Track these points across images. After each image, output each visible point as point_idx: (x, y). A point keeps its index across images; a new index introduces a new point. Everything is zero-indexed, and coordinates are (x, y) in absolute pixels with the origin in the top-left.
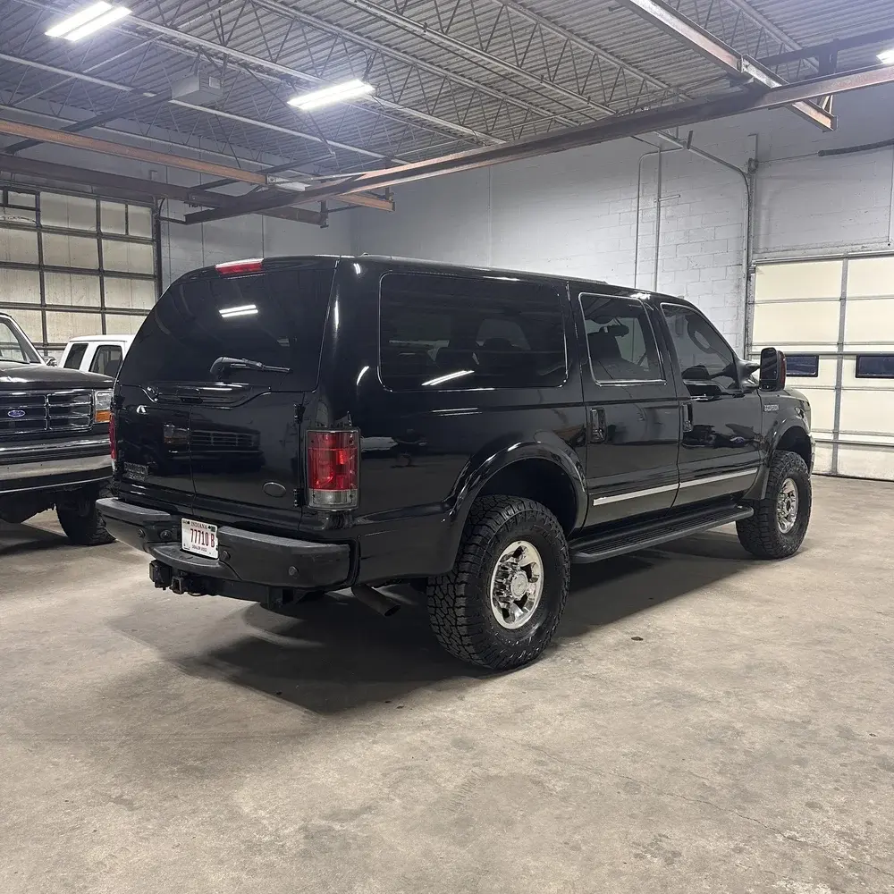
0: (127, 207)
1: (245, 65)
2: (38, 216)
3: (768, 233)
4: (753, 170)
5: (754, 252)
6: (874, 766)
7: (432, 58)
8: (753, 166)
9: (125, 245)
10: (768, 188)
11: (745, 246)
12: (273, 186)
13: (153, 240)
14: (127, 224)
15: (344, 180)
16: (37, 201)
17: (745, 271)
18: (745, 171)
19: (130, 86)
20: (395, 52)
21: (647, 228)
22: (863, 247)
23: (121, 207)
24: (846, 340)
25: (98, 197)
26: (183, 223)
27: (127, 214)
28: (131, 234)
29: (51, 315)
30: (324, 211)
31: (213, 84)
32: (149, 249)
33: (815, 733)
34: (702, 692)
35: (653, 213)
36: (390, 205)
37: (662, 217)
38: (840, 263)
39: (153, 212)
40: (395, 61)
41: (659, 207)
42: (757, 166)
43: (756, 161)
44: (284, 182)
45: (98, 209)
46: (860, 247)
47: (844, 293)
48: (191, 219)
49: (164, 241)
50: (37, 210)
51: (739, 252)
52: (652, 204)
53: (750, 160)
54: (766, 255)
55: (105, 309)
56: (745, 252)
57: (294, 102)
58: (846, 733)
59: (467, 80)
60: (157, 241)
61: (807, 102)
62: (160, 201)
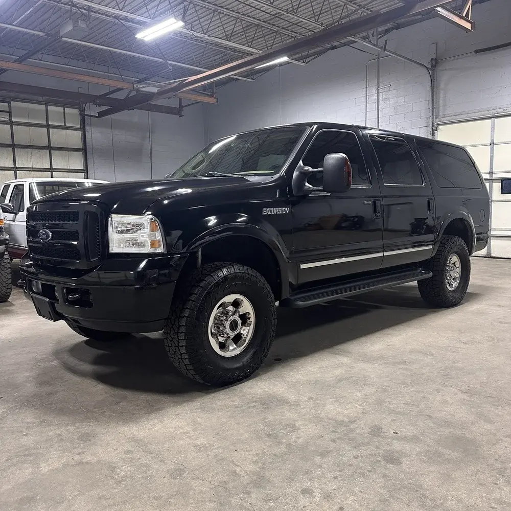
0: (64, 109)
1: (117, 17)
2: (10, 117)
3: (444, 106)
4: (434, 65)
5: (436, 118)
6: (379, 459)
7: (227, 5)
8: (434, 63)
9: (64, 132)
10: (444, 77)
11: (431, 114)
12: (138, 90)
13: (81, 128)
14: (65, 119)
15: (177, 83)
16: (10, 107)
17: (431, 130)
18: (429, 67)
19: (44, 32)
20: (209, 4)
21: (372, 106)
22: (504, 110)
23: (61, 109)
24: (494, 170)
25: (46, 104)
26: (97, 117)
27: (64, 113)
28: (67, 125)
29: (20, 173)
30: (181, 107)
31: (82, 25)
32: (78, 134)
33: (352, 430)
34: (292, 397)
35: (375, 97)
36: (215, 100)
37: (380, 99)
38: (490, 120)
39: (80, 111)
40: (205, 9)
41: (378, 93)
42: (436, 63)
43: (436, 59)
44: (143, 87)
45: (47, 110)
46: (502, 110)
47: (492, 140)
48: (101, 114)
49: (87, 128)
50: (10, 112)
51: (428, 118)
52: (374, 91)
53: (432, 59)
54: (443, 119)
55: (53, 169)
56: (431, 118)
57: (139, 36)
58: (376, 431)
59: (252, 19)
60: (83, 129)
61: (443, 6)
62: (84, 105)
